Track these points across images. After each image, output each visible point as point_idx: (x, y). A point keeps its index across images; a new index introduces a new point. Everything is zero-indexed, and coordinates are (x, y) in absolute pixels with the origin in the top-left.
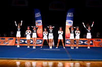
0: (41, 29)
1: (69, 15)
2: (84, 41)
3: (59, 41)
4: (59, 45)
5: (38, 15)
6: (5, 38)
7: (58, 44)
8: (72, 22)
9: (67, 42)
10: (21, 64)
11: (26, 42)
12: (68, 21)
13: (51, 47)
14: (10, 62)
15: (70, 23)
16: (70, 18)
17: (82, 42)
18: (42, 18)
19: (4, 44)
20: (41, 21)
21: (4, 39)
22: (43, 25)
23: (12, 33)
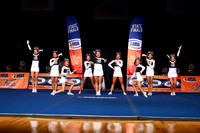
0: (80, 57)
1: (135, 29)
2: (163, 81)
3: (114, 81)
4: (115, 88)
5: (73, 28)
6: (9, 74)
7: (113, 87)
8: (140, 42)
9: (131, 82)
10: (39, 126)
11: (50, 82)
12: (131, 41)
13: (98, 93)
14: (19, 121)
15: (135, 44)
16: (137, 35)
17: (160, 83)
18: (82, 35)
19: (5, 87)
20: (79, 40)
21: (7, 76)
22: (83, 49)
23: (22, 64)
